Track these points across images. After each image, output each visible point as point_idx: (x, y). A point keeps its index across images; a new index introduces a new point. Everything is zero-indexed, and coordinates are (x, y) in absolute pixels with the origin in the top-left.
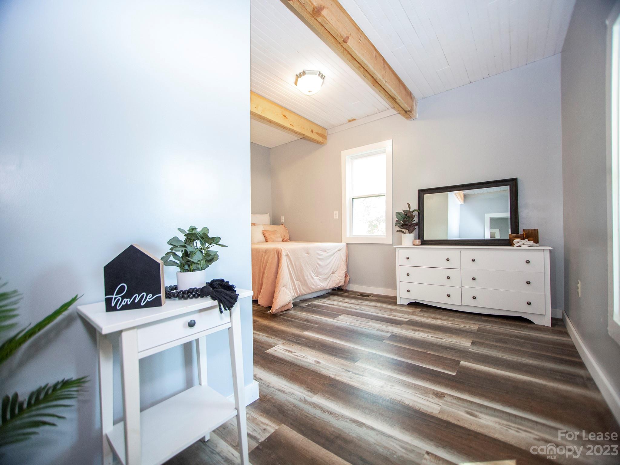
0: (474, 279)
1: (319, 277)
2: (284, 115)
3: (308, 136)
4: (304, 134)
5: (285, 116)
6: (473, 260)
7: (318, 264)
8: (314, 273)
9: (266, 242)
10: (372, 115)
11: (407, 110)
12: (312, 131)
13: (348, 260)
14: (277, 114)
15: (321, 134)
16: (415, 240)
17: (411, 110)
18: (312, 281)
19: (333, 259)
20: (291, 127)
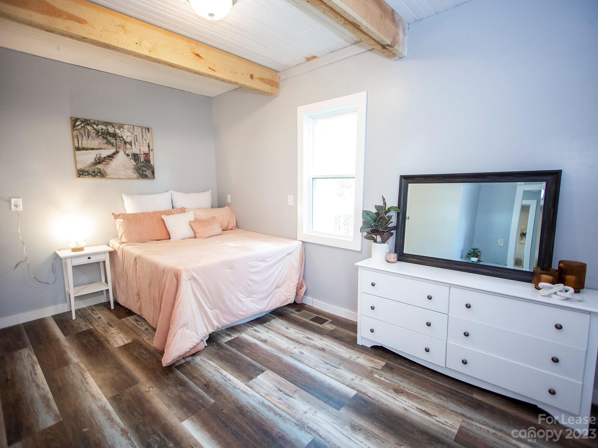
0: (466, 335)
1: (253, 298)
2: (196, 54)
3: (244, 85)
4: (237, 83)
5: (198, 55)
6: (468, 306)
7: (252, 280)
8: (244, 293)
9: (195, 237)
10: (339, 50)
11: (384, 43)
12: (252, 77)
13: (305, 265)
14: (182, 53)
15: (268, 80)
16: (390, 252)
17: (391, 43)
18: (240, 305)
19: (278, 267)
20: (212, 73)
